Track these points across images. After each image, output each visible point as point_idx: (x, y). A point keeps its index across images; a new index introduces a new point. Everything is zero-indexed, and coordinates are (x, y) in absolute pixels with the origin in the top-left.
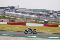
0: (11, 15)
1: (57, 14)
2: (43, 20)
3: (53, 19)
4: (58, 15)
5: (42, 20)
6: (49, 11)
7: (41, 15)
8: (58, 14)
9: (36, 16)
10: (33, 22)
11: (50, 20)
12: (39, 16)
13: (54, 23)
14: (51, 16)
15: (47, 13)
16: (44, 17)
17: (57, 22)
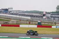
0: (5, 17)
1: (50, 15)
2: (37, 22)
3: (46, 20)
4: (51, 16)
5: (35, 22)
6: (42, 12)
7: (34, 16)
8: (51, 15)
9: (29, 18)
10: (27, 24)
12: (32, 18)
13: (47, 24)
14: (44, 17)
16: (37, 18)
17: (50, 23)
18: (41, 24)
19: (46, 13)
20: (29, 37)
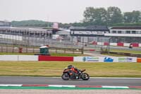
1: (69, 31)
2: (37, 47)
3: (59, 43)
4: (72, 32)
5: (33, 47)
6: (51, 24)
7: (32, 34)
8: (71, 30)
9: (19, 38)
10: (13, 52)
11: (54, 46)
12: (27, 38)
13: (63, 51)
14: (56, 36)
15: (45, 30)
16: (38, 39)
17: (70, 49)
18: (47, 52)
19: (60, 25)
20: (20, 85)
